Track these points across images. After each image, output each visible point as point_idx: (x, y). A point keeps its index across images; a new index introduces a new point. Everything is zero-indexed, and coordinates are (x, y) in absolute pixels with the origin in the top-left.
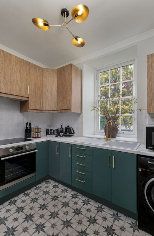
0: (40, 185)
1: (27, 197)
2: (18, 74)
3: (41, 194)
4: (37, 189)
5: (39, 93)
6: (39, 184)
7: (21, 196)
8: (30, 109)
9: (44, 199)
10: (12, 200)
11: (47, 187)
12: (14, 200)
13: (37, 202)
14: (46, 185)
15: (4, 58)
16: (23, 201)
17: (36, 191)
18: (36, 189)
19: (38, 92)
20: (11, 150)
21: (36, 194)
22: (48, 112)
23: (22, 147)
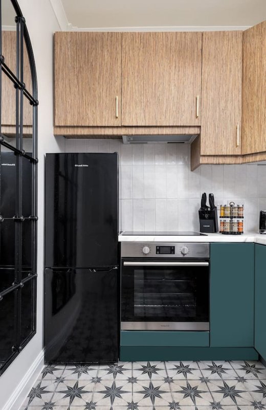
0: (225, 365)
1: (181, 376)
2: (172, 74)
3: (214, 386)
4: (213, 369)
5: (229, 107)
6: (226, 361)
7: (171, 365)
8: (204, 156)
9: (213, 404)
10: (152, 364)
11: (241, 380)
12: (154, 367)
13: (194, 401)
14: (242, 374)
15: (141, 49)
16: (168, 377)
17: (207, 374)
18: (211, 368)
19: (226, 106)
20: (146, 250)
21: (204, 380)
22: (258, 158)
23: (171, 247)
